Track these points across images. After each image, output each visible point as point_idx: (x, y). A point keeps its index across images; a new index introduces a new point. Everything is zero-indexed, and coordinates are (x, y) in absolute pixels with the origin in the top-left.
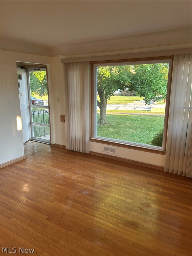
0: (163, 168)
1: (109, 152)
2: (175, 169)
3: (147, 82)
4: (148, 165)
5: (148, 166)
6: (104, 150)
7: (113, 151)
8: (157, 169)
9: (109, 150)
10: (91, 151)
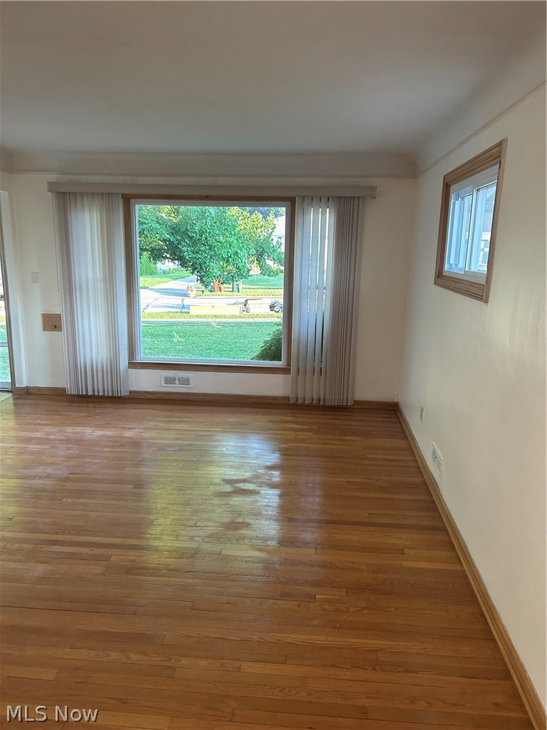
0: (287, 398)
1: (177, 385)
2: (308, 396)
3: (206, 239)
4: (258, 397)
5: (259, 400)
6: (166, 383)
7: (186, 381)
8: (276, 401)
9: (177, 382)
10: (132, 389)
